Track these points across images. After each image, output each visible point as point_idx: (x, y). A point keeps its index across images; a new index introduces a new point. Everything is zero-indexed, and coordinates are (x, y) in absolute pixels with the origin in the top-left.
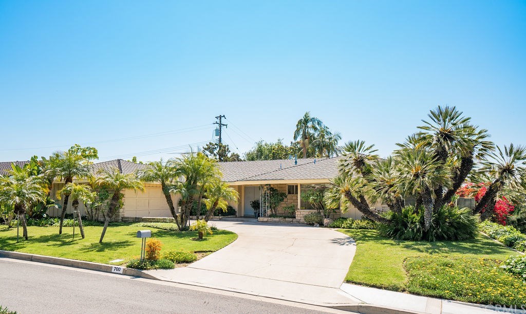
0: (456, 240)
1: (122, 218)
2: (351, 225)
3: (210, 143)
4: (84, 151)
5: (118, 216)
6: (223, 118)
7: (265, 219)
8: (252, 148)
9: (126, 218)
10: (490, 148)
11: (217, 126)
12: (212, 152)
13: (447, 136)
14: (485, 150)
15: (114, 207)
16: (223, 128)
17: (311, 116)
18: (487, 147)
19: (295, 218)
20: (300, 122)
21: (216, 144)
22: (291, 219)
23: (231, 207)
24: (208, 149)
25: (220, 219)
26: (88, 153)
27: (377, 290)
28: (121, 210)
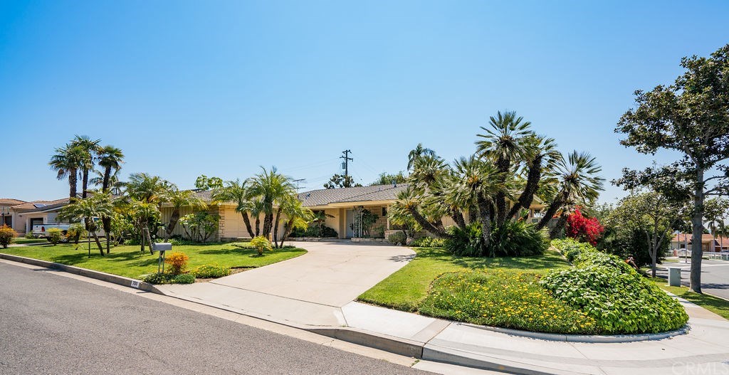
0: (520, 256)
1: (222, 239)
2: (430, 243)
3: (336, 175)
4: (210, 181)
5: (217, 236)
6: (348, 153)
7: (358, 240)
8: (376, 178)
9: (225, 238)
10: (557, 158)
11: (344, 161)
12: (337, 183)
13: (506, 143)
14: (554, 161)
15: (213, 229)
16: (349, 161)
17: (424, 148)
18: (555, 157)
19: (384, 238)
20: (412, 153)
21: (342, 176)
22: (380, 240)
23: (333, 230)
24: (334, 180)
25: (319, 241)
26: (213, 183)
27: (385, 309)
28: (220, 231)
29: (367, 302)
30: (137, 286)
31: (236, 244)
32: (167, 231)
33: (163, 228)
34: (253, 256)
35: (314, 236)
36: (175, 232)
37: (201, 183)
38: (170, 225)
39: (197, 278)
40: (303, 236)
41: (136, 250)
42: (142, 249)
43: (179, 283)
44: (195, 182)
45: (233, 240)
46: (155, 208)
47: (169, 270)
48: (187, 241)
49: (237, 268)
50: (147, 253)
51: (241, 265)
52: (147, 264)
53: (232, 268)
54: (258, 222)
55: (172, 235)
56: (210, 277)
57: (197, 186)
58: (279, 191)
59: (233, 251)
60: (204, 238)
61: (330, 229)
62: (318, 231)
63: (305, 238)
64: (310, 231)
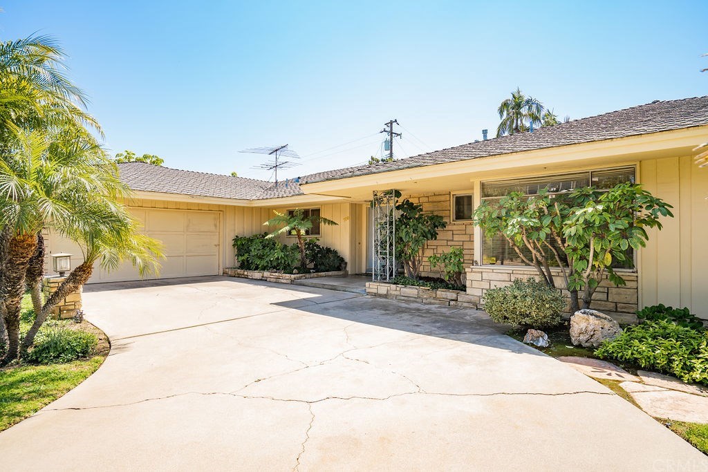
11: (387, 136)
19: (463, 288)
22: (451, 294)
40: (263, 269)
61: (329, 250)
62: (298, 256)
63: (266, 274)
64: (276, 256)
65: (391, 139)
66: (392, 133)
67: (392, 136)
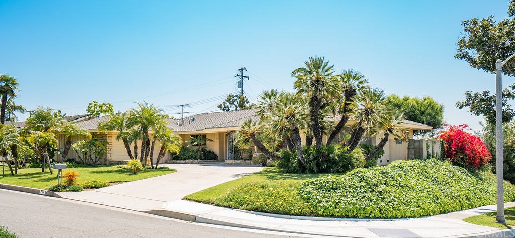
1: (110, 161)
3: (230, 95)
4: (100, 107)
5: (106, 160)
6: (244, 71)
7: (231, 162)
9: (113, 161)
11: (240, 79)
12: (232, 104)
15: (102, 154)
16: (245, 80)
21: (237, 96)
22: (249, 161)
23: (213, 152)
24: (228, 101)
25: (198, 163)
26: (104, 108)
27: (197, 203)
28: (108, 155)
29: (188, 199)
30: (44, 194)
31: (121, 166)
32: (63, 156)
33: (59, 153)
34: (130, 175)
35: (195, 158)
36: (69, 156)
37: (92, 109)
38: (65, 151)
39: (84, 188)
40: (185, 159)
41: (38, 171)
42: (43, 171)
43: (72, 191)
44: (87, 108)
45: (119, 163)
46: (52, 136)
47: (65, 183)
48: (80, 164)
49: (114, 182)
50: (47, 173)
51: (118, 180)
52: (49, 180)
53: (111, 182)
54: (136, 147)
55: (66, 159)
56: (93, 188)
57: (89, 112)
58: (151, 122)
59: (115, 171)
60: (94, 161)
61: (210, 152)
62: (199, 154)
63: (187, 161)
64: (190, 154)
65: (243, 81)
66: (243, 77)
67: (243, 78)
